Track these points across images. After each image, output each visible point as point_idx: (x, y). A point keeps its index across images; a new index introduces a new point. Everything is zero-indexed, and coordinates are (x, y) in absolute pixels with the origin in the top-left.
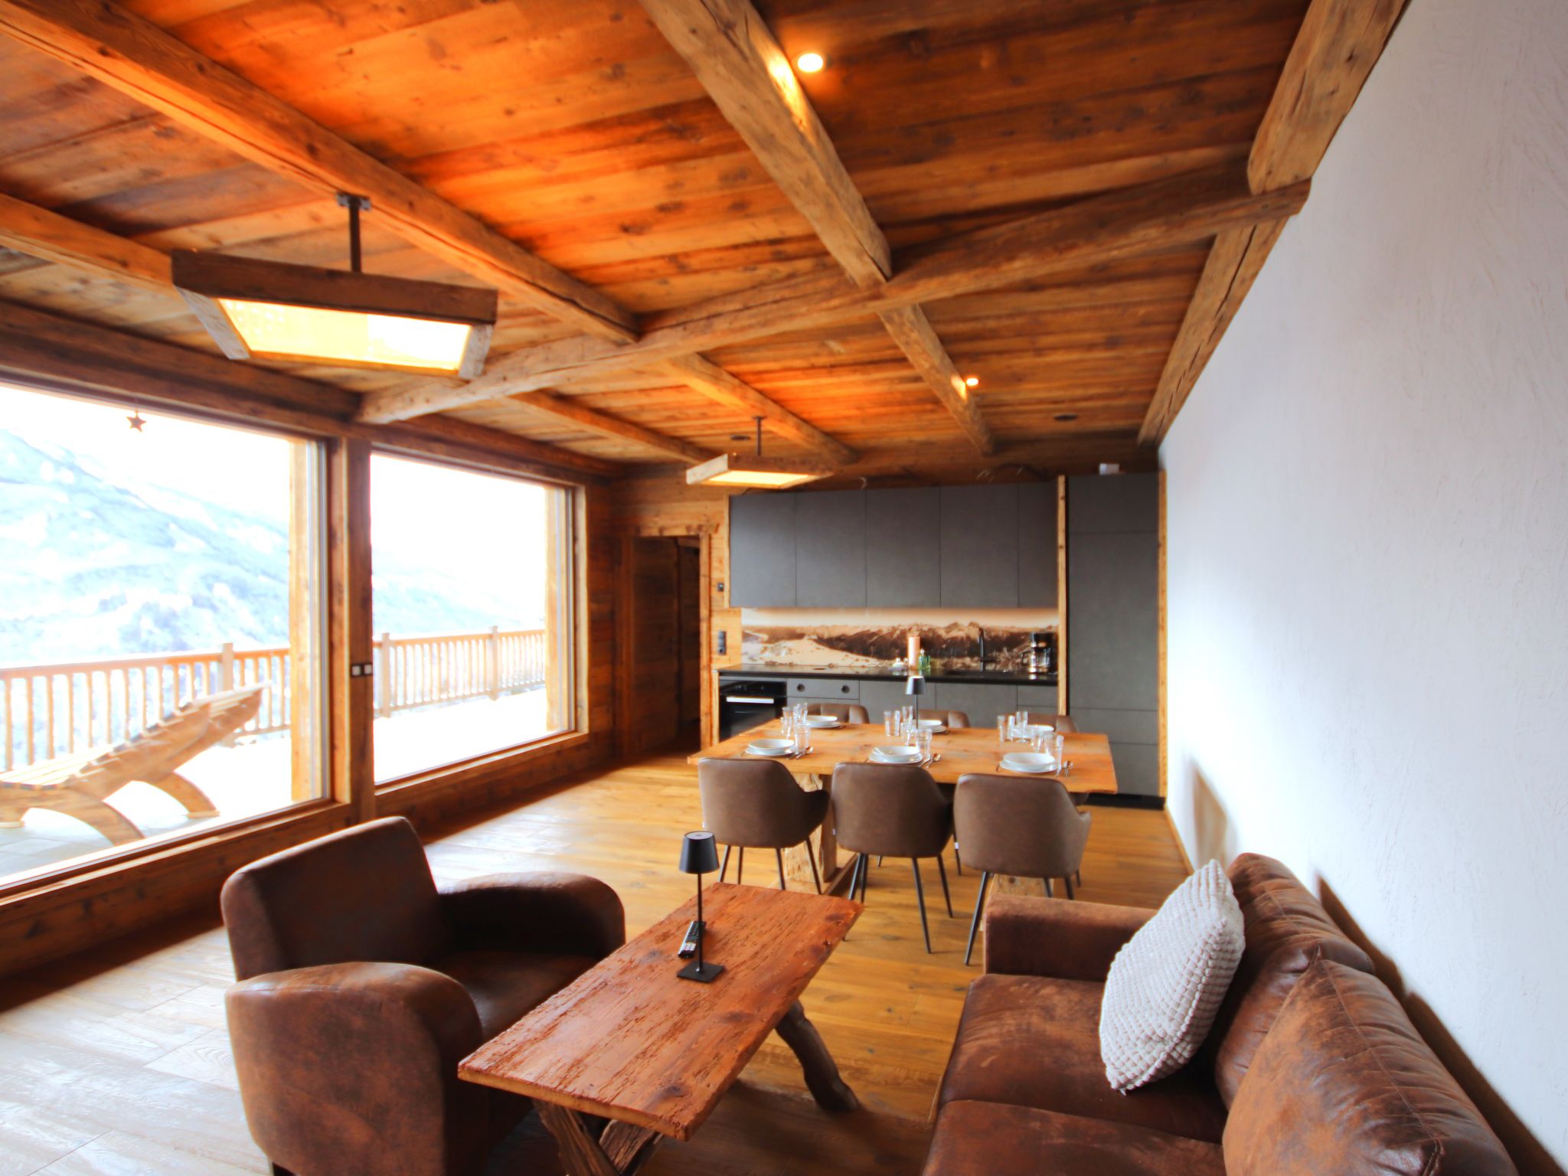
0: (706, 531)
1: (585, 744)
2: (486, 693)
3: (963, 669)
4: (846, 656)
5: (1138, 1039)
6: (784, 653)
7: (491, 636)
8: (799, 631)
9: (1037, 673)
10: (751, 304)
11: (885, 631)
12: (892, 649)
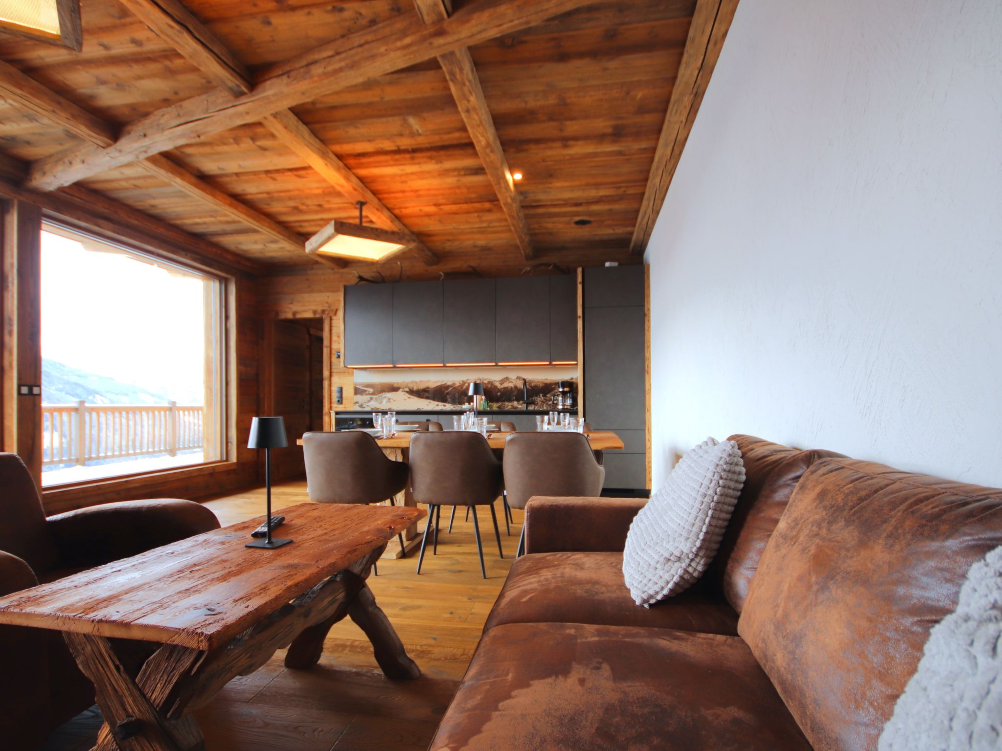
0: (328, 314)
1: (234, 470)
2: (166, 450)
3: (512, 409)
4: (430, 402)
5: (657, 562)
6: (384, 400)
7: (170, 409)
8: (396, 385)
10: (341, 50)
11: (457, 384)
12: (463, 396)
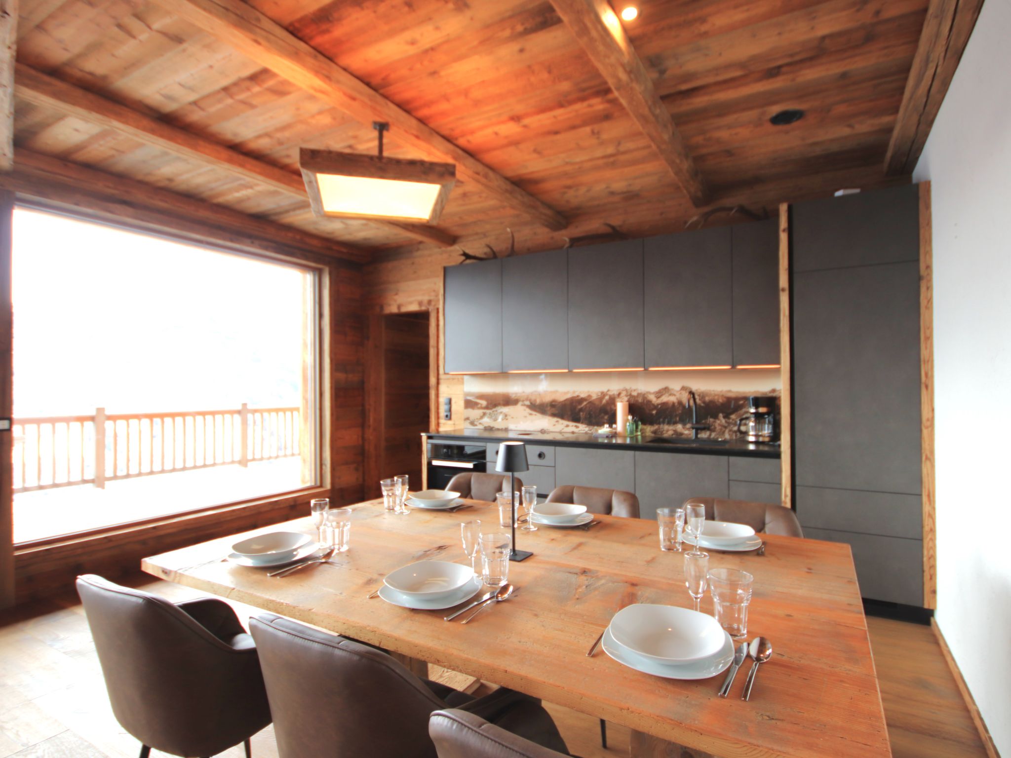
0: (435, 305)
3: (674, 436)
4: (557, 421)
6: (500, 418)
8: (513, 397)
9: (756, 443)
11: (594, 397)
12: (603, 415)
